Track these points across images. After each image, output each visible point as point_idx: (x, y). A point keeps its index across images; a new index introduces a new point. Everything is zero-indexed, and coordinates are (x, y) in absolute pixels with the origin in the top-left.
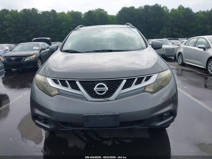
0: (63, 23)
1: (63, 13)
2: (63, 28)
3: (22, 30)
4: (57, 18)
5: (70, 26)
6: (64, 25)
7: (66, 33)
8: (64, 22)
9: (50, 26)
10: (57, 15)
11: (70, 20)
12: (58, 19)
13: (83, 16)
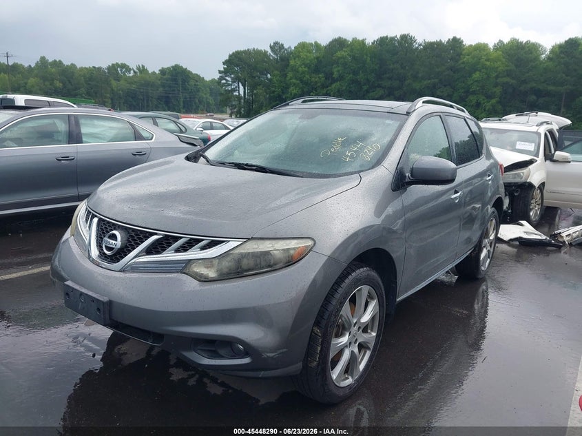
0: (477, 75)
1: (481, 48)
2: (474, 88)
3: (365, 88)
4: (461, 61)
5: (496, 85)
6: (477, 81)
7: (477, 102)
8: (480, 71)
9: (436, 80)
10: (463, 52)
11: (497, 68)
12: (463, 63)
13: (543, 56)
